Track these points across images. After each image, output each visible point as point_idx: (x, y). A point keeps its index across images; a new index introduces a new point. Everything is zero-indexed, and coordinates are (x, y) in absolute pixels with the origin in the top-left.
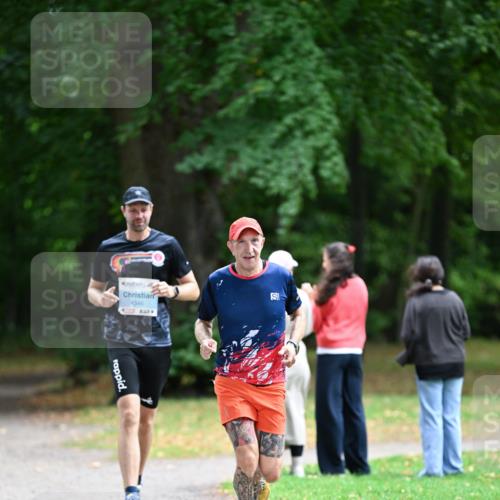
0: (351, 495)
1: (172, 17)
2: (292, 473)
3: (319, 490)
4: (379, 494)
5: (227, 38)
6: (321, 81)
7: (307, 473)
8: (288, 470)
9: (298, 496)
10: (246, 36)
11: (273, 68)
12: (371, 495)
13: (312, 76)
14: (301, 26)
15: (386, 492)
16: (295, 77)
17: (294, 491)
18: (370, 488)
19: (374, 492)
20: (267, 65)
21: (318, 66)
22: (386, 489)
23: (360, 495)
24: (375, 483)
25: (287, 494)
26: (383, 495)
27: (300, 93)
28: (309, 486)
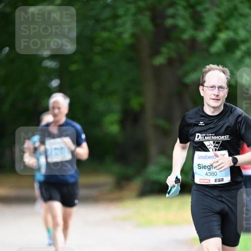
5: (206, 10)
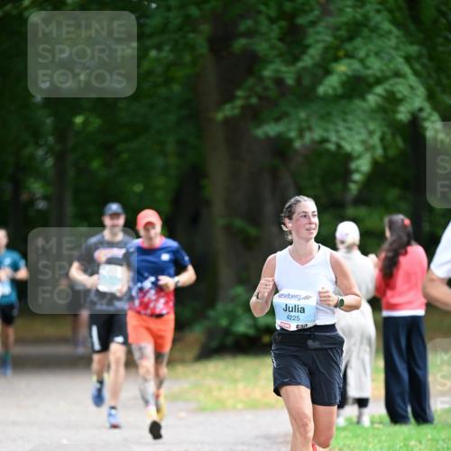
0: (412, 443)
1: (262, 8)
2: (359, 422)
3: (384, 438)
4: (437, 441)
5: (313, 23)
6: (400, 56)
7: (372, 423)
8: (355, 420)
9: (364, 444)
10: (331, 20)
11: (356, 49)
12: (429, 442)
13: (394, 53)
14: (378, 11)
15: (444, 440)
16: (377, 54)
17: (360, 438)
18: (429, 436)
19: (433, 439)
20: (349, 46)
21: (398, 44)
22: (444, 437)
23: (420, 442)
24: (435, 432)
25: (354, 441)
26: (441, 443)
27: (384, 68)
28: (374, 435)
